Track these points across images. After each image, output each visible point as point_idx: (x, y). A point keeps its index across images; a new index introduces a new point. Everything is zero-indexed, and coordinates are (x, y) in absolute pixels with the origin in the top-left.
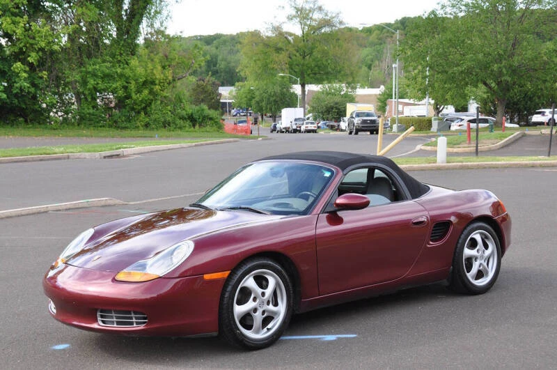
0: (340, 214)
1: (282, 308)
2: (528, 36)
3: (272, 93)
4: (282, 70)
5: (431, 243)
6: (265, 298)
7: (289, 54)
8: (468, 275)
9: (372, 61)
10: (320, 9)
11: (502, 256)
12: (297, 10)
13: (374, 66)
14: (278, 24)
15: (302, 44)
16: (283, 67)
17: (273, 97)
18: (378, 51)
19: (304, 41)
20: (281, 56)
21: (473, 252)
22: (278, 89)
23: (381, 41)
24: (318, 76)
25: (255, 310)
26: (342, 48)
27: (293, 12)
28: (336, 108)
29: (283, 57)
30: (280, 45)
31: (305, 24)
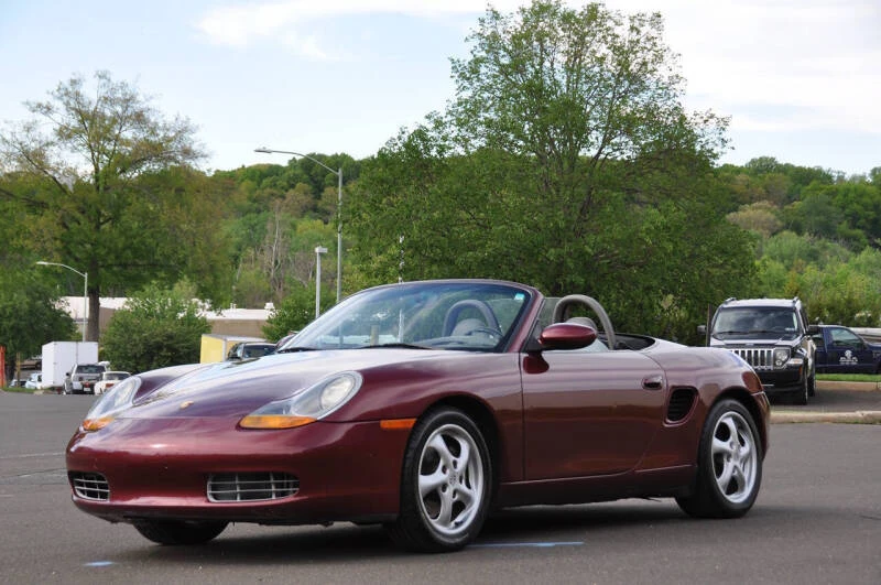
0: (547, 355)
1: (476, 493)
2: (615, 194)
3: (8, 310)
4: (44, 254)
5: (669, 421)
6: (457, 470)
7: (62, 217)
8: (718, 480)
9: (240, 250)
10: (139, 118)
11: (763, 458)
12: (83, 116)
13: (244, 262)
14: (33, 146)
15: (94, 195)
16: (48, 245)
17: (9, 318)
18: (253, 227)
19: (98, 188)
20: (42, 220)
21: (725, 445)
22: (22, 300)
23: (259, 205)
24: (132, 271)
25: (444, 486)
26: (189, 210)
27: (74, 123)
28: (170, 348)
29: (46, 222)
30: (41, 196)
31: (103, 151)
